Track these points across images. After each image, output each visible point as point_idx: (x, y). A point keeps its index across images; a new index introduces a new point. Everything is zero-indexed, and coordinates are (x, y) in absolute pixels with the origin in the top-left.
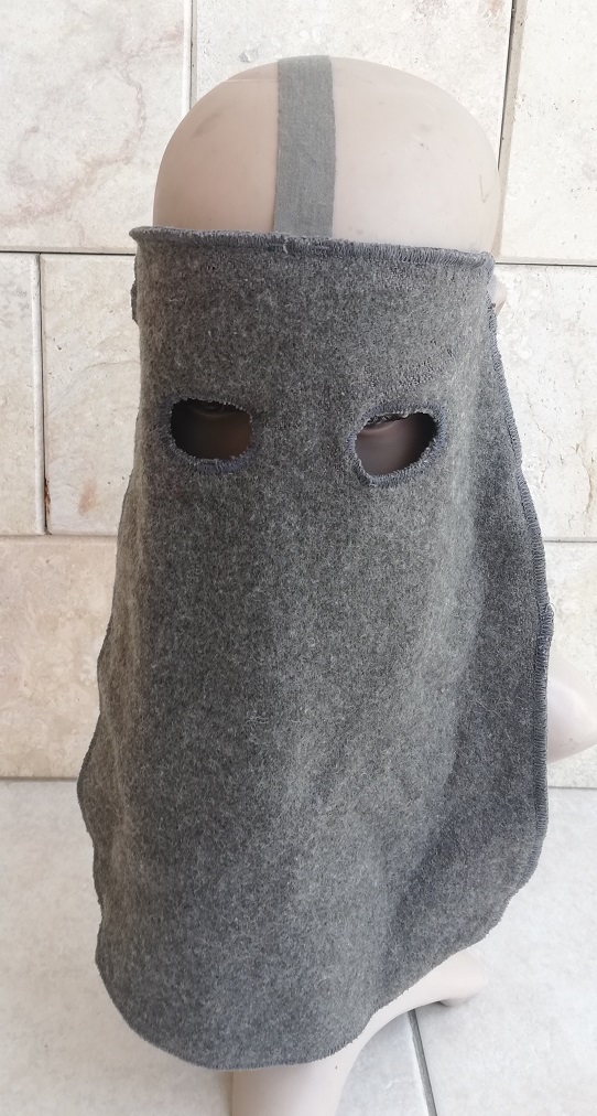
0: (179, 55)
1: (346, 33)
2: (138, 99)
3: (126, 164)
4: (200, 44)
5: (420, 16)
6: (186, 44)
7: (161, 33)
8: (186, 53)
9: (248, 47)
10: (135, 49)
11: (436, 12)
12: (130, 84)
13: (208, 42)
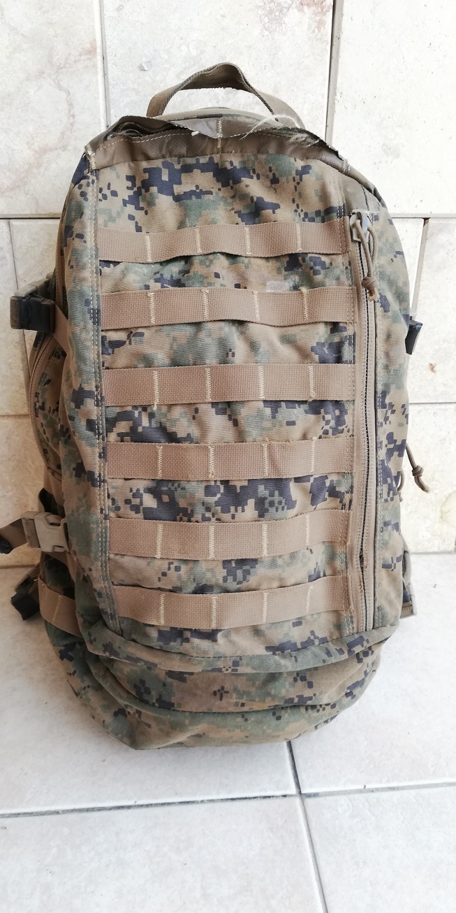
0: (95, 66)
2: (68, 101)
3: (63, 151)
4: (109, 58)
6: (99, 58)
7: (80, 50)
8: (100, 64)
9: (144, 60)
10: (62, 62)
11: (278, 30)
12: (61, 90)
13: (115, 56)
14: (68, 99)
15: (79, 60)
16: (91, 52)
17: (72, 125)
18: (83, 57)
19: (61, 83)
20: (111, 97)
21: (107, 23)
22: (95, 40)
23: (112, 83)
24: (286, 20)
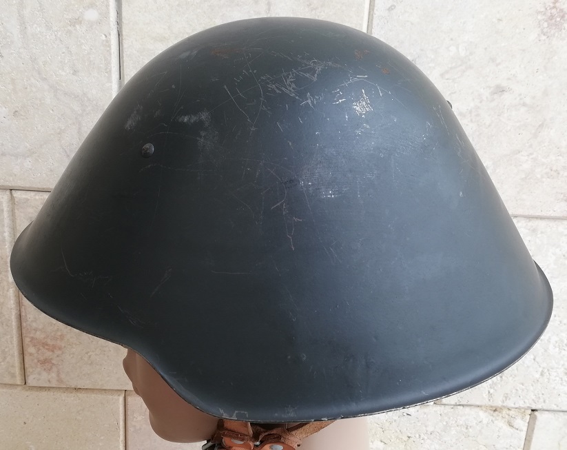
1: (486, 49)
5: (543, 38)
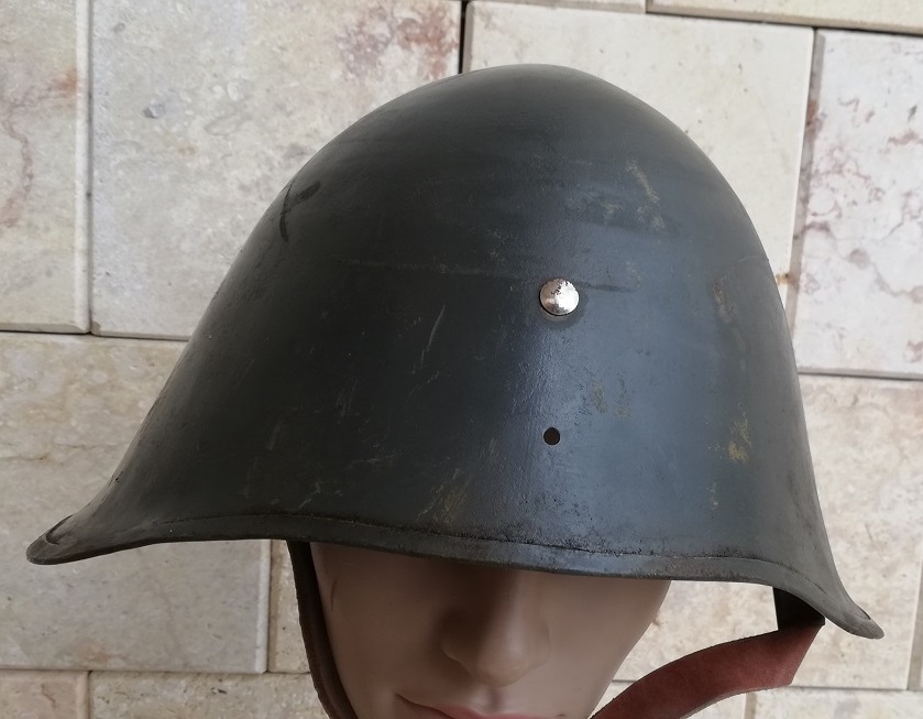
0: (72, 106)
2: (23, 154)
3: (9, 227)
4: (96, 96)
6: (82, 95)
7: (49, 82)
8: (81, 104)
9: (153, 101)
10: (20, 97)
11: (369, 72)
12: (13, 137)
13: (107, 94)
14: (25, 151)
15: (47, 97)
16: (69, 85)
17: (28, 189)
18: (53, 93)
19: (15, 127)
20: (96, 151)
21: (97, 47)
22: (75, 70)
23: (99, 131)
24: (383, 59)
